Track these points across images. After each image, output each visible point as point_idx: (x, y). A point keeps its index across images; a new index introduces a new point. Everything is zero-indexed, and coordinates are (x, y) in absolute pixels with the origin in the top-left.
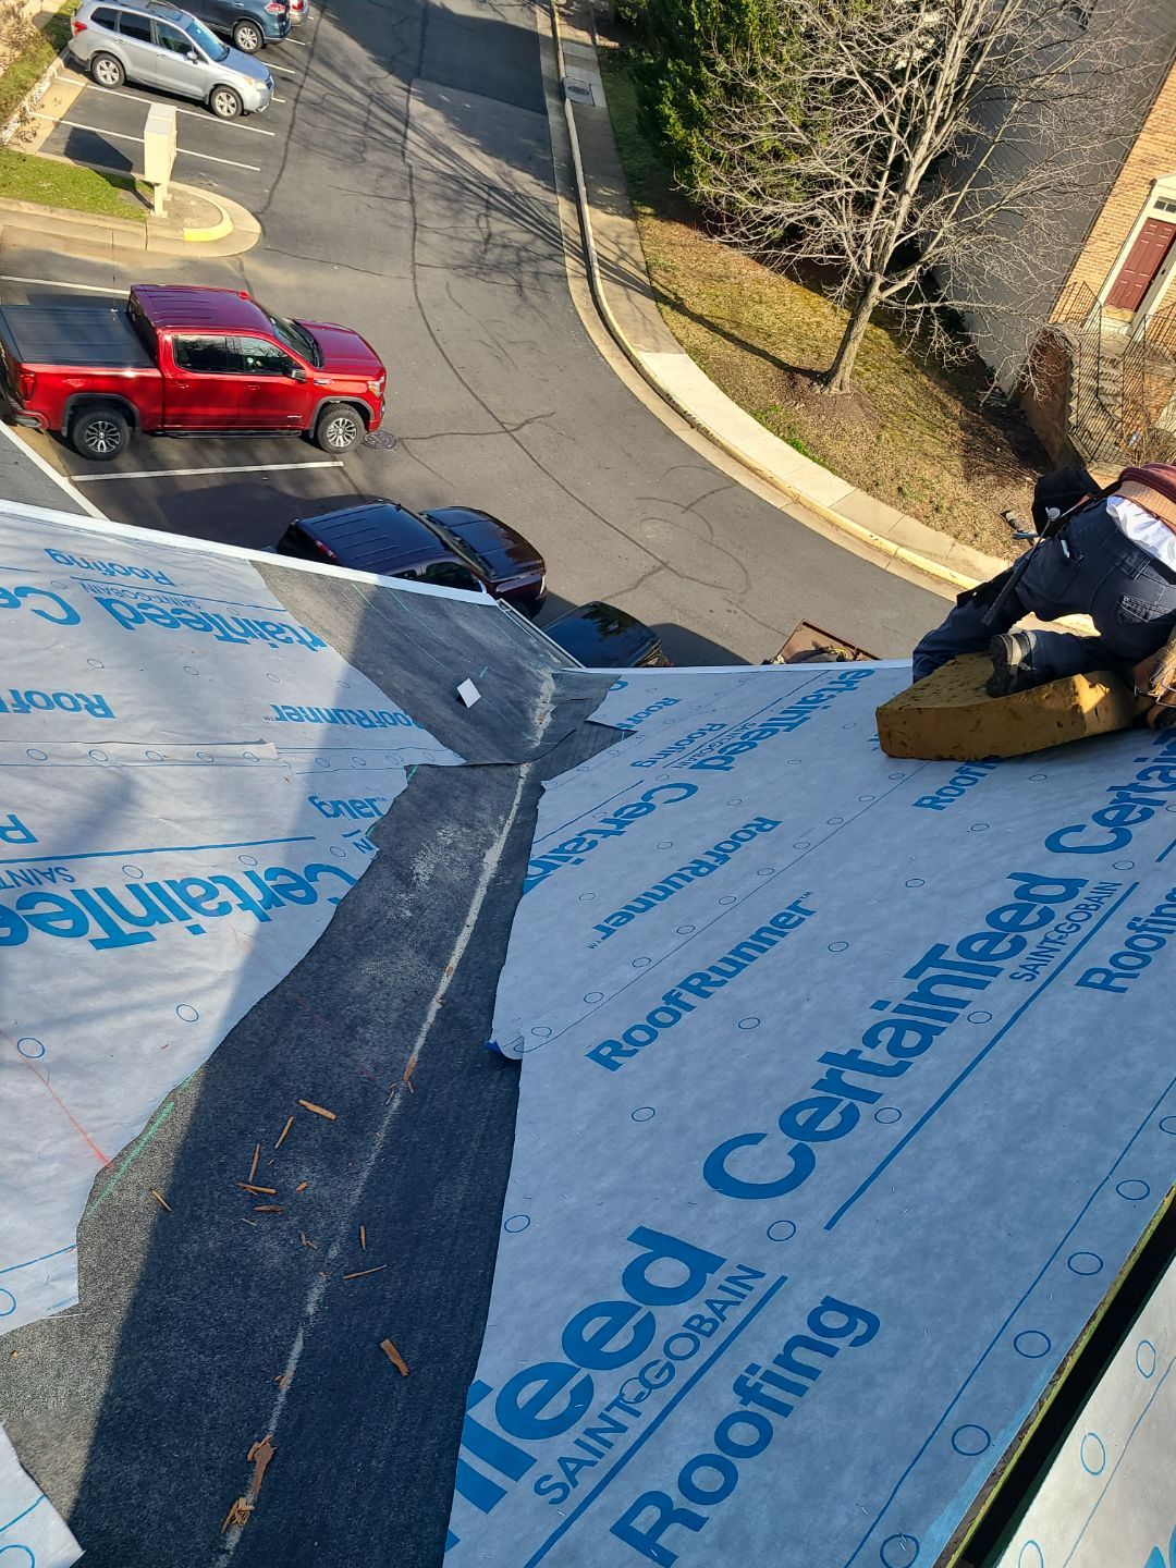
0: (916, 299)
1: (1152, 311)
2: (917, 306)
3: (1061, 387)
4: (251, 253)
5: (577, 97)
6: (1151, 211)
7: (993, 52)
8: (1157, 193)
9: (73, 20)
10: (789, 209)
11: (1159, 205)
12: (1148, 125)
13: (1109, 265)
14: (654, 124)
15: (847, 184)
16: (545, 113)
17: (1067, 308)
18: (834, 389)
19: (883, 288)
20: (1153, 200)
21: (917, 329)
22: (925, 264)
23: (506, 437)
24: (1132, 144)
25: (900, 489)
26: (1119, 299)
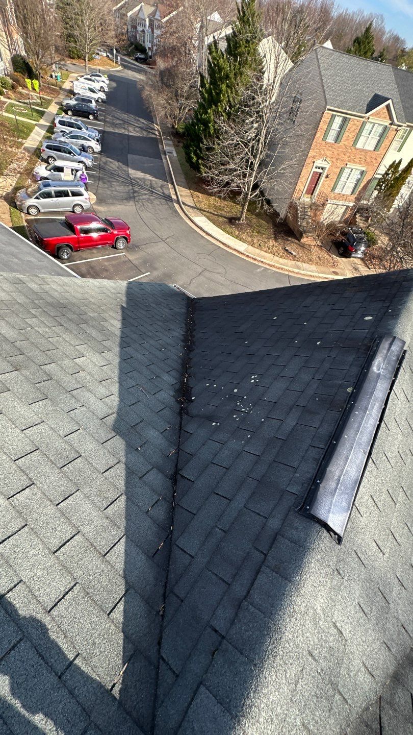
0: (259, 197)
1: (316, 194)
2: (259, 199)
3: (296, 216)
4: (95, 204)
5: (170, 154)
6: (314, 170)
7: (273, 132)
8: (315, 165)
9: (41, 149)
10: (226, 178)
11: (316, 168)
12: (312, 148)
13: (305, 184)
14: (189, 159)
15: (240, 170)
16: (162, 159)
17: (296, 195)
18: (241, 222)
19: (251, 195)
20: (314, 167)
21: (260, 205)
22: (261, 188)
23: (163, 242)
24: (308, 153)
25: (259, 245)
26: (307, 193)
